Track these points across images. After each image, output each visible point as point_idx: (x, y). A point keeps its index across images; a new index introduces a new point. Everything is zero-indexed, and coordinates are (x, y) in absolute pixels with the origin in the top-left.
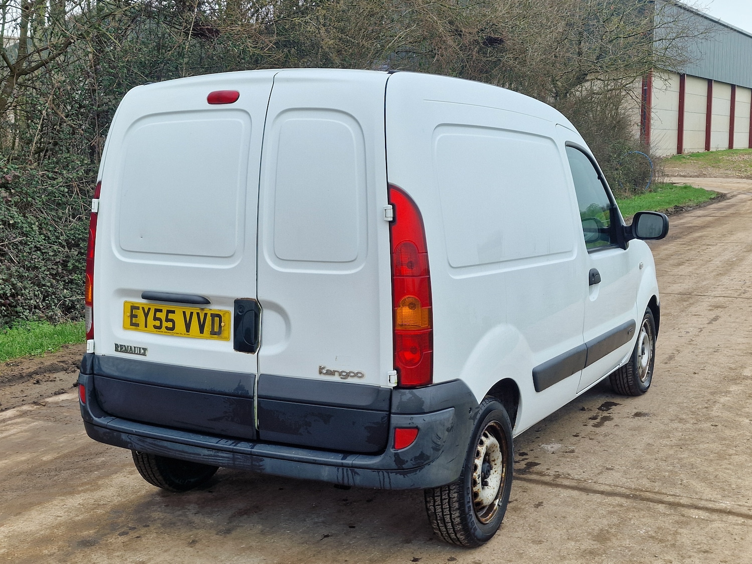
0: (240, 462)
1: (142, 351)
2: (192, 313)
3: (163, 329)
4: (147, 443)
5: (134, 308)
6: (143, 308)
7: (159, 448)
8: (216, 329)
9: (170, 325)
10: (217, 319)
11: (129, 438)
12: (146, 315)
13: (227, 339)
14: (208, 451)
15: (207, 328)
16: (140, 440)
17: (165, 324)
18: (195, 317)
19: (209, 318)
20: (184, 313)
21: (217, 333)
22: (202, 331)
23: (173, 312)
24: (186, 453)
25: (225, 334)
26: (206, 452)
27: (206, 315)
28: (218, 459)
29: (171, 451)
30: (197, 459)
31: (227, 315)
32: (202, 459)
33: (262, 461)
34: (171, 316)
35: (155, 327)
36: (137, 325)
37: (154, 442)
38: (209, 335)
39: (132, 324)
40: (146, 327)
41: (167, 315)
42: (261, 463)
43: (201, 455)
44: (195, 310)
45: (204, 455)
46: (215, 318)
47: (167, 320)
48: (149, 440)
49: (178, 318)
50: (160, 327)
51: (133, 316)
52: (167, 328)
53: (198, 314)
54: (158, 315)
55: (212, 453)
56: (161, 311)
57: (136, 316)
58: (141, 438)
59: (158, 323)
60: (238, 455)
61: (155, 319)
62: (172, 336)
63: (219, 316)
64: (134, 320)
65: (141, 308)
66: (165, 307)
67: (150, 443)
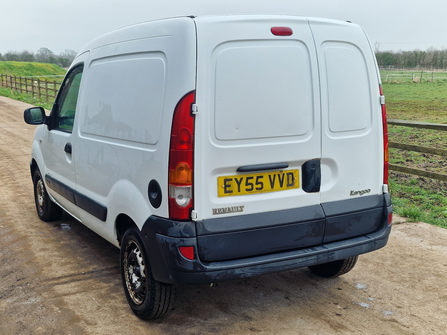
0: (321, 259)
1: (239, 209)
2: (275, 175)
3: (254, 190)
4: (258, 269)
5: (226, 180)
6: (236, 179)
7: (268, 269)
8: (290, 182)
9: (259, 186)
10: (290, 176)
11: (242, 271)
12: (239, 183)
13: (298, 187)
14: (302, 259)
15: (285, 183)
16: (252, 269)
17: (255, 186)
18: (277, 177)
19: (286, 176)
20: (270, 176)
21: (291, 185)
22: (281, 186)
23: (262, 177)
24: (288, 265)
25: (296, 184)
26: (301, 260)
27: (284, 174)
28: (309, 262)
29: (276, 268)
30: (294, 267)
31: (297, 172)
32: (299, 266)
33: (333, 254)
34: (260, 180)
35: (247, 190)
36: (231, 192)
37: (263, 267)
38: (286, 187)
39: (226, 192)
40: (239, 191)
41: (257, 180)
42: (333, 255)
43: (297, 264)
44: (277, 172)
45: (299, 263)
46: (290, 175)
47: (257, 183)
48: (259, 266)
49: (265, 180)
50: (252, 189)
51: (226, 186)
52: (257, 189)
53: (279, 175)
54: (250, 181)
55: (304, 259)
56: (252, 178)
57: (229, 186)
58: (252, 267)
59: (249, 187)
60: (320, 255)
61: (247, 184)
62: (261, 193)
63: (292, 174)
64: (228, 189)
65: (234, 180)
66: (255, 175)
67: (260, 268)
